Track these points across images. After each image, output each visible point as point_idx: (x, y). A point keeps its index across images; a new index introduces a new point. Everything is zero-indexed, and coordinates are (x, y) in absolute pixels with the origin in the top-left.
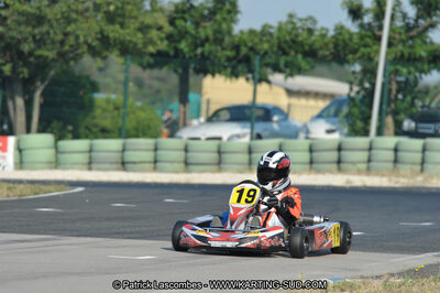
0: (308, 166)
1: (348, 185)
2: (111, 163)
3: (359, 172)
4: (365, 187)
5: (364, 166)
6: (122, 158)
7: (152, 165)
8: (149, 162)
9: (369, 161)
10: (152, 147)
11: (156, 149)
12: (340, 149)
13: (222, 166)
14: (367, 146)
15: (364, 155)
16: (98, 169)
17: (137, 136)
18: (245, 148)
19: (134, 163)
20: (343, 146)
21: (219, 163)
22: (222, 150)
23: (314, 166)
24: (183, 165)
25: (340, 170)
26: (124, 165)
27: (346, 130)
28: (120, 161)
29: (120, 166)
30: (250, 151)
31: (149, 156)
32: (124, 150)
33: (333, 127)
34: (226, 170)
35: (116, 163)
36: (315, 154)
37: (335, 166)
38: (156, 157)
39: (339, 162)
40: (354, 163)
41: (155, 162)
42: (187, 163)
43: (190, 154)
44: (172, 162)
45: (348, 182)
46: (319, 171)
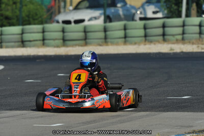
0: (144, 39)
1: (172, 52)
2: (15, 42)
3: (177, 41)
4: (182, 52)
5: (180, 37)
6: (22, 38)
7: (41, 42)
8: (40, 40)
9: (183, 33)
10: (41, 30)
11: (43, 32)
12: (164, 26)
13: (87, 41)
14: (182, 24)
15: (180, 30)
16: (7, 47)
17: (30, 24)
18: (102, 28)
19: (30, 41)
20: (166, 25)
21: (86, 39)
22: (87, 30)
23: (147, 38)
24: (62, 41)
25: (164, 40)
26: (23, 43)
27: (166, 12)
28: (20, 40)
29: (20, 43)
30: (105, 30)
31: (39, 36)
32: (23, 33)
33: (157, 10)
34: (90, 44)
35: (18, 42)
36: (147, 30)
37: (161, 38)
38: (43, 36)
39: (164, 35)
40: (173, 35)
41: (44, 40)
42: (64, 40)
43: (65, 34)
44: (54, 40)
45: (171, 49)
46: (151, 42)
